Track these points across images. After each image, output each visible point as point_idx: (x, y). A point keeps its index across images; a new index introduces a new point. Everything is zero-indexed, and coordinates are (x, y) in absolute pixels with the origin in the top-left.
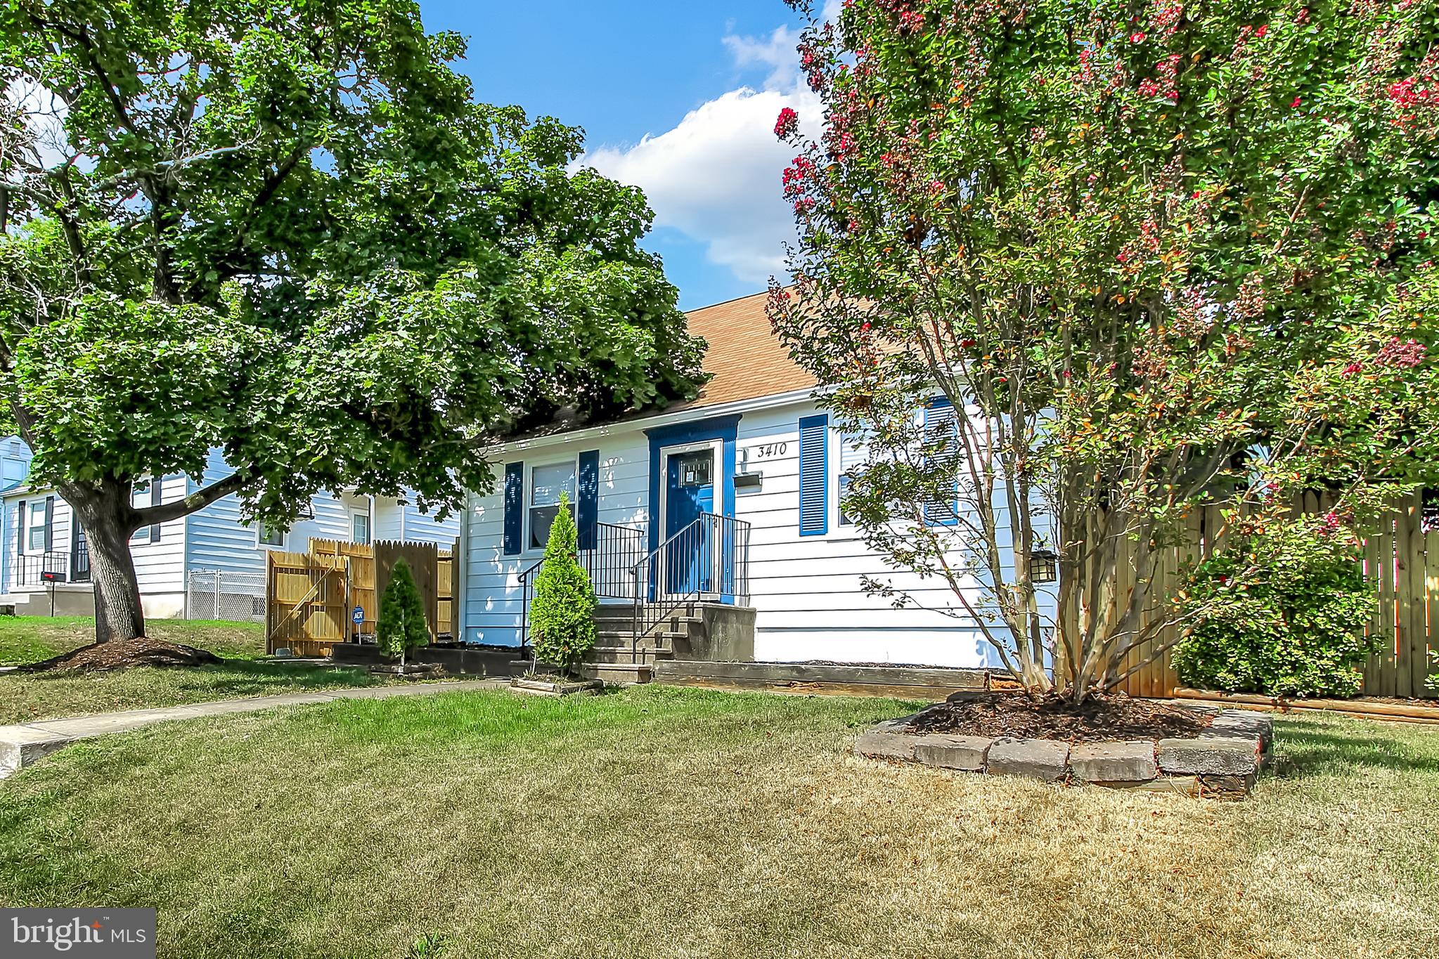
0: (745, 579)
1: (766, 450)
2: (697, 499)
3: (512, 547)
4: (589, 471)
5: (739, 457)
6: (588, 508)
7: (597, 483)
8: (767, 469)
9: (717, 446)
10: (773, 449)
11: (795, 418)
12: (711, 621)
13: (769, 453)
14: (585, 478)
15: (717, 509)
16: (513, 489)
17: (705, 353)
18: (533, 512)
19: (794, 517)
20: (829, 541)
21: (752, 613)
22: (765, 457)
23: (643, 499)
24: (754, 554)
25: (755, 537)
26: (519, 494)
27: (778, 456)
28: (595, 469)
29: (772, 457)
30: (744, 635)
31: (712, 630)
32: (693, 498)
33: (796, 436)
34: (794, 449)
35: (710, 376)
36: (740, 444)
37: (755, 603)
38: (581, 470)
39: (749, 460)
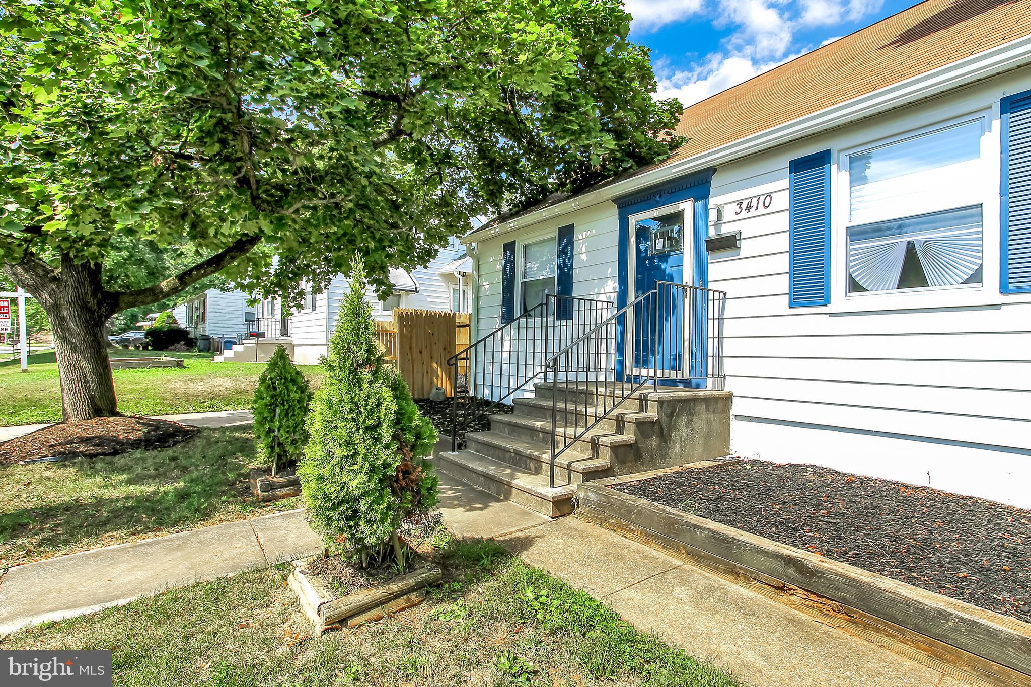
0: (719, 357)
1: (745, 206)
2: (668, 267)
3: (508, 318)
4: (566, 246)
5: (713, 215)
6: (565, 278)
7: (572, 255)
8: (746, 228)
9: (687, 207)
10: (754, 203)
11: (783, 162)
12: (671, 415)
13: (749, 208)
14: (563, 252)
15: (687, 277)
16: (509, 265)
17: (680, 117)
18: (524, 284)
19: (783, 284)
20: (831, 314)
21: (727, 399)
22: (744, 214)
23: (613, 270)
24: (730, 328)
25: (731, 308)
26: (513, 269)
27: (762, 210)
28: (571, 243)
29: (753, 212)
30: (716, 426)
31: (672, 427)
32: (663, 266)
33: (785, 183)
34: (782, 201)
35: (683, 140)
36: (713, 201)
37: (730, 386)
38: (559, 245)
39: (726, 218)
